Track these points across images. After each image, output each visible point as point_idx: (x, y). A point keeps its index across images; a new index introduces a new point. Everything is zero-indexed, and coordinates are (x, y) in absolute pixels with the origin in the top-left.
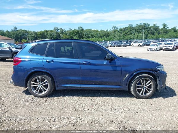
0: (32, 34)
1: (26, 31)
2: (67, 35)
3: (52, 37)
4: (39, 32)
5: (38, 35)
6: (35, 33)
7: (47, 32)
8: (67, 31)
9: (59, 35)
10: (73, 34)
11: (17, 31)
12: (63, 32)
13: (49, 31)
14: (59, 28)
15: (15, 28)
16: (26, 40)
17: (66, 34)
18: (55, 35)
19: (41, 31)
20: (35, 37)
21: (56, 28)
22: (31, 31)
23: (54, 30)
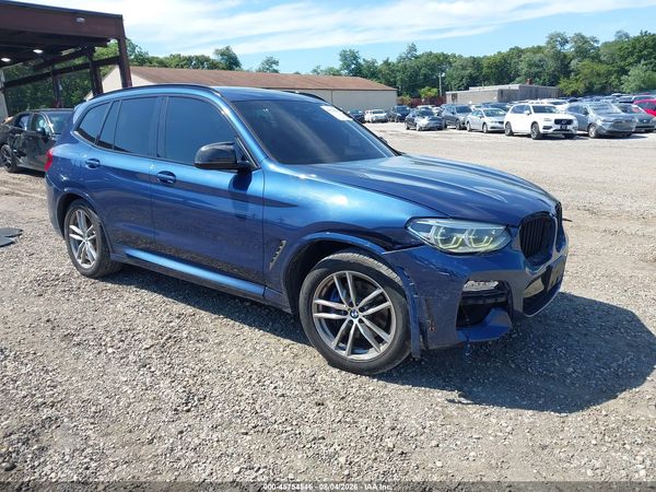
0: (464, 68)
1: (446, 57)
2: (600, 61)
3: (537, 75)
4: (489, 58)
5: (485, 70)
6: (476, 63)
7: (520, 56)
8: (606, 44)
9: (567, 66)
10: (631, 54)
11: (417, 58)
12: (585, 49)
13: (527, 50)
14: (570, 34)
15: (413, 48)
16: (435, 90)
17: (596, 58)
18: (551, 65)
19: (499, 53)
20: (470, 76)
21: (559, 35)
22: (460, 57)
23: (548, 43)
